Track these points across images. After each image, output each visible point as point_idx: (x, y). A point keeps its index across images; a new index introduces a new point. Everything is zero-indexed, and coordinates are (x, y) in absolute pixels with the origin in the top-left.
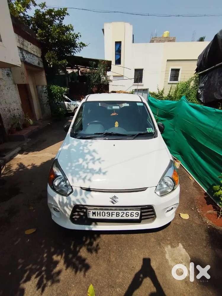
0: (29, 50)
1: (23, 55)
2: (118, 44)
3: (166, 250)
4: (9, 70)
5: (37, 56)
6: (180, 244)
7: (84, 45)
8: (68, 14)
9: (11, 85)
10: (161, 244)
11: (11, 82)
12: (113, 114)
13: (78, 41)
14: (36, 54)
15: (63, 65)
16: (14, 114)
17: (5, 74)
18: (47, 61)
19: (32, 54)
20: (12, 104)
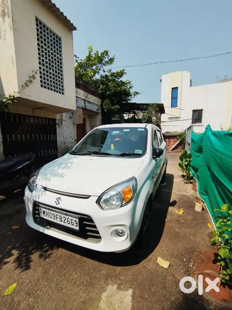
0: (91, 101)
1: (85, 104)
2: (175, 90)
3: (108, 288)
4: (72, 114)
5: (97, 105)
6: (131, 289)
7: (137, 93)
8: (125, 73)
9: (71, 125)
10: (108, 279)
11: (72, 123)
12: (116, 139)
13: (132, 91)
14: (96, 103)
15: (116, 109)
16: (68, 146)
17: (68, 117)
18: (104, 107)
19: (93, 103)
20: (68, 138)
